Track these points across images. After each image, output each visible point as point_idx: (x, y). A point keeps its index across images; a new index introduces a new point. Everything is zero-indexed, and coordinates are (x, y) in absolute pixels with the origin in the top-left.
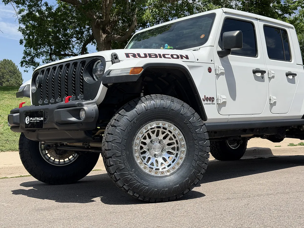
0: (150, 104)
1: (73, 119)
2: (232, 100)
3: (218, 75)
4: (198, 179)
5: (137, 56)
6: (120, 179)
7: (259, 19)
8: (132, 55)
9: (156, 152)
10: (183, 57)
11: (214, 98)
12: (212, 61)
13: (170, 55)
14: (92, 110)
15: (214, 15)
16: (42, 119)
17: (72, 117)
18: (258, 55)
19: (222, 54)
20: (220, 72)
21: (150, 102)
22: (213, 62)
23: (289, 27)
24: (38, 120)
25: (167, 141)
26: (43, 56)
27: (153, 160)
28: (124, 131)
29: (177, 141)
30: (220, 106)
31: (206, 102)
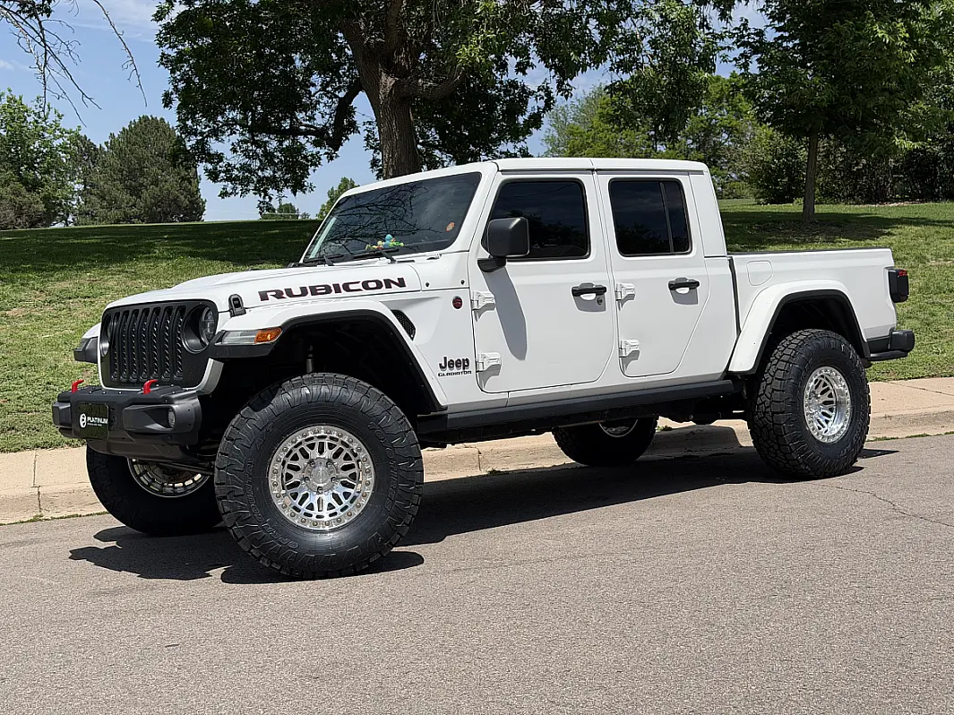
0: (300, 396)
1: (157, 427)
2: (517, 360)
4: (398, 533)
5: (285, 295)
6: (243, 537)
7: (597, 170)
8: (274, 293)
10: (392, 285)
11: (467, 360)
12: (463, 282)
13: (360, 284)
14: (190, 410)
15: (475, 178)
16: (106, 421)
17: (154, 423)
18: (590, 253)
19: (491, 266)
20: (481, 305)
22: (465, 285)
23: (688, 172)
25: (340, 462)
26: (231, 134)
27: (313, 499)
28: (249, 448)
30: (484, 376)
31: (448, 370)
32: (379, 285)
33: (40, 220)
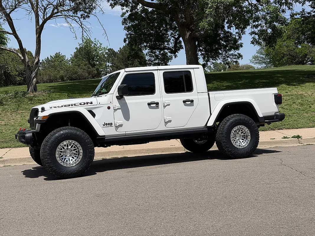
5: (57, 107)
7: (159, 70)
8: (54, 106)
10: (89, 104)
11: (112, 123)
12: (111, 102)
13: (79, 104)
14: (29, 136)
15: (119, 73)
19: (119, 98)
20: (116, 108)
23: (193, 68)
30: (117, 127)
31: (105, 126)
32: (85, 104)
33: (95, 76)
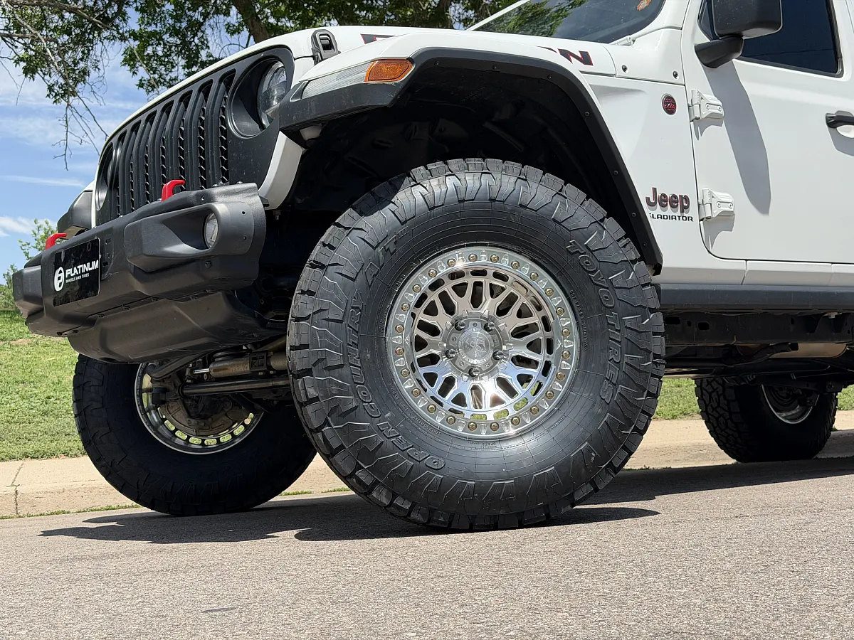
0: (444, 189)
1: (183, 248)
3: (700, 124)
4: (624, 448)
9: (474, 358)
10: (573, 58)
11: (686, 199)
12: (675, 76)
14: (244, 213)
16: (95, 265)
17: (176, 243)
18: (843, 70)
20: (705, 113)
21: (441, 181)
22: (679, 80)
24: (86, 272)
25: (511, 322)
27: (462, 387)
28: (354, 280)
29: (545, 320)
30: (711, 228)
31: (659, 210)
